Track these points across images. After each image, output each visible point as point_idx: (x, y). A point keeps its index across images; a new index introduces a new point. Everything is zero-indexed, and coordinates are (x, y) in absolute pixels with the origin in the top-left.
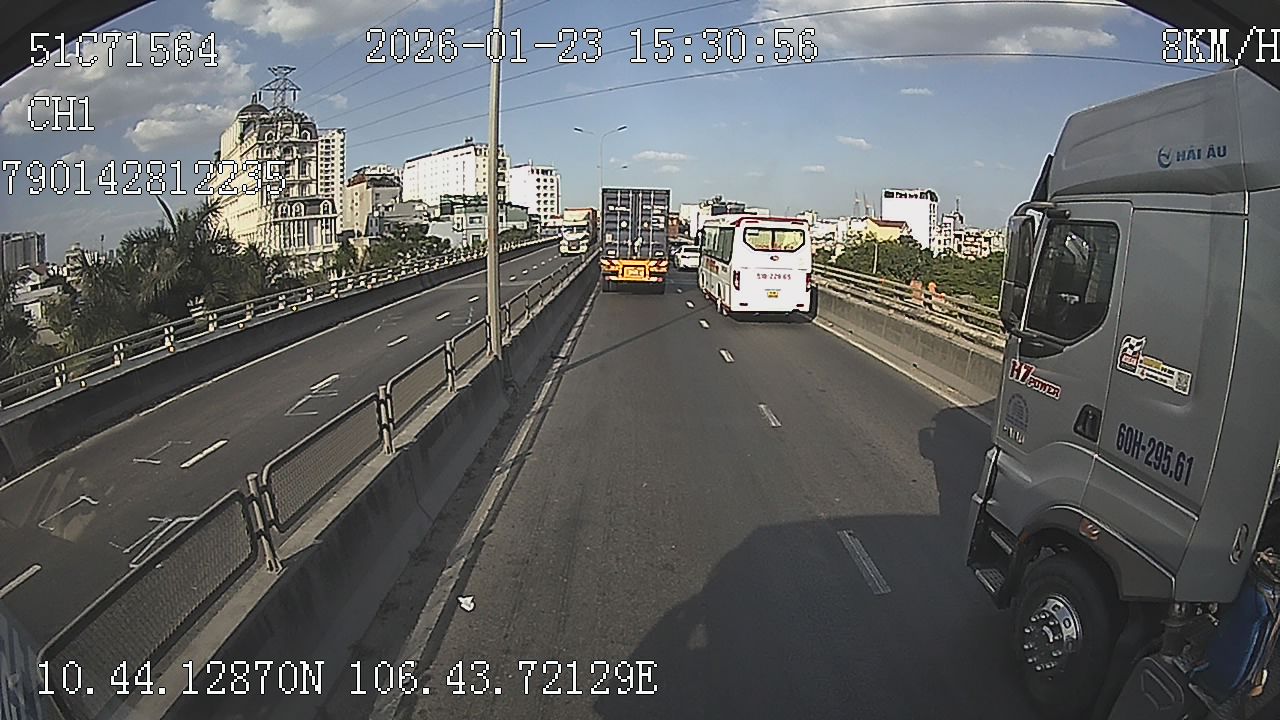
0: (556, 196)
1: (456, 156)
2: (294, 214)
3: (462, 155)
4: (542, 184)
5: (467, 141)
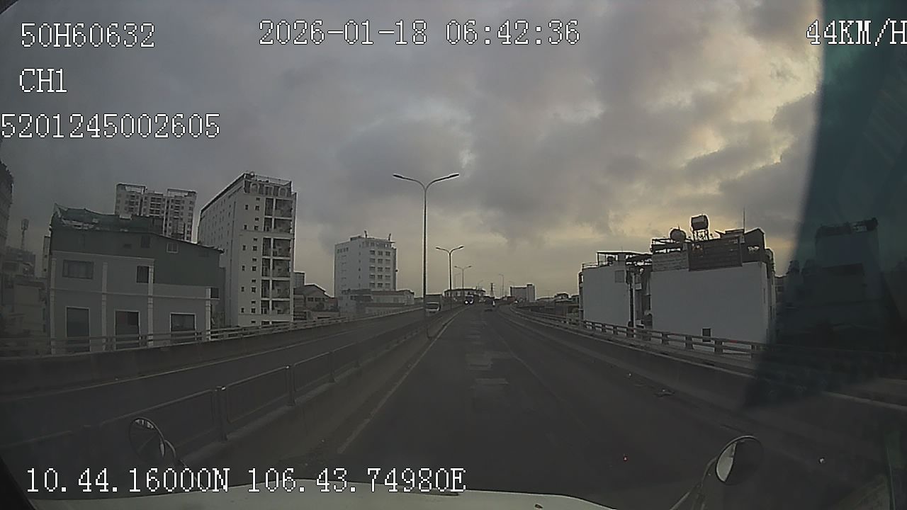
0: (391, 269)
4: (377, 257)
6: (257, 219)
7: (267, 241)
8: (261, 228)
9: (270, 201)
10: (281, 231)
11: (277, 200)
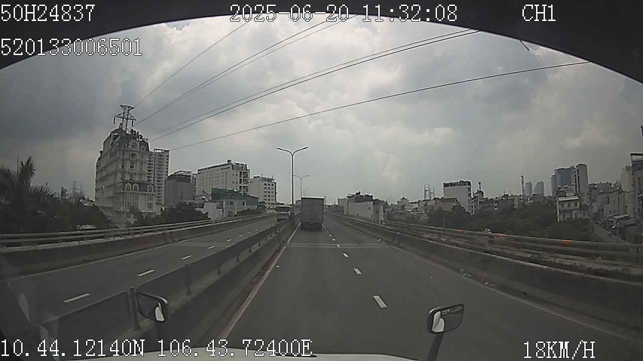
0: (274, 193)
1: (222, 169)
2: (133, 189)
3: (226, 168)
4: (267, 186)
5: (228, 161)
6: (237, 179)
7: (241, 187)
8: (239, 182)
9: (241, 173)
10: (245, 183)
11: (244, 172)
